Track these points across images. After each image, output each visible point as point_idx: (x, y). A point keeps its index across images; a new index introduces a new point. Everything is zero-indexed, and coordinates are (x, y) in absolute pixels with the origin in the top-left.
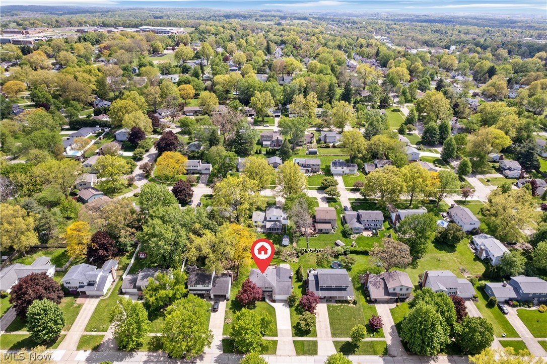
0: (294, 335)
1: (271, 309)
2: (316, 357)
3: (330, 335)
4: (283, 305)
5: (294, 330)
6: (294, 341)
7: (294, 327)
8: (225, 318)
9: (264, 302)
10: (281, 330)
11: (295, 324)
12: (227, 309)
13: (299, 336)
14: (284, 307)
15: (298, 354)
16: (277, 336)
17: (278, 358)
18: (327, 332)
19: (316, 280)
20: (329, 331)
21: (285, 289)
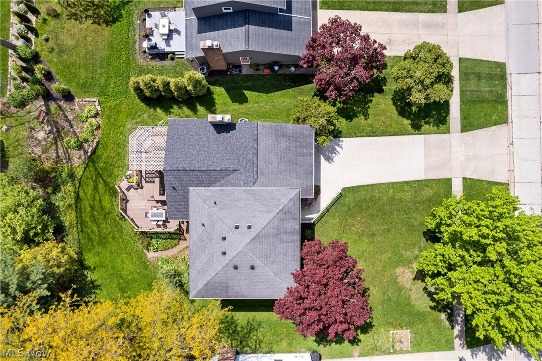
0: (442, 127)
1: (349, 199)
2: (510, 69)
3: (438, 17)
4: (329, 159)
5: (425, 127)
6: (464, 129)
7: (417, 128)
8: (395, 352)
9: (316, 228)
10: (426, 170)
11: (407, 122)
12: (356, 353)
13: (447, 113)
14: (336, 158)
15: (503, 120)
16: (450, 180)
17: (518, 176)
18: (427, 26)
19: (247, 22)
20: (423, 17)
21: (288, 149)
